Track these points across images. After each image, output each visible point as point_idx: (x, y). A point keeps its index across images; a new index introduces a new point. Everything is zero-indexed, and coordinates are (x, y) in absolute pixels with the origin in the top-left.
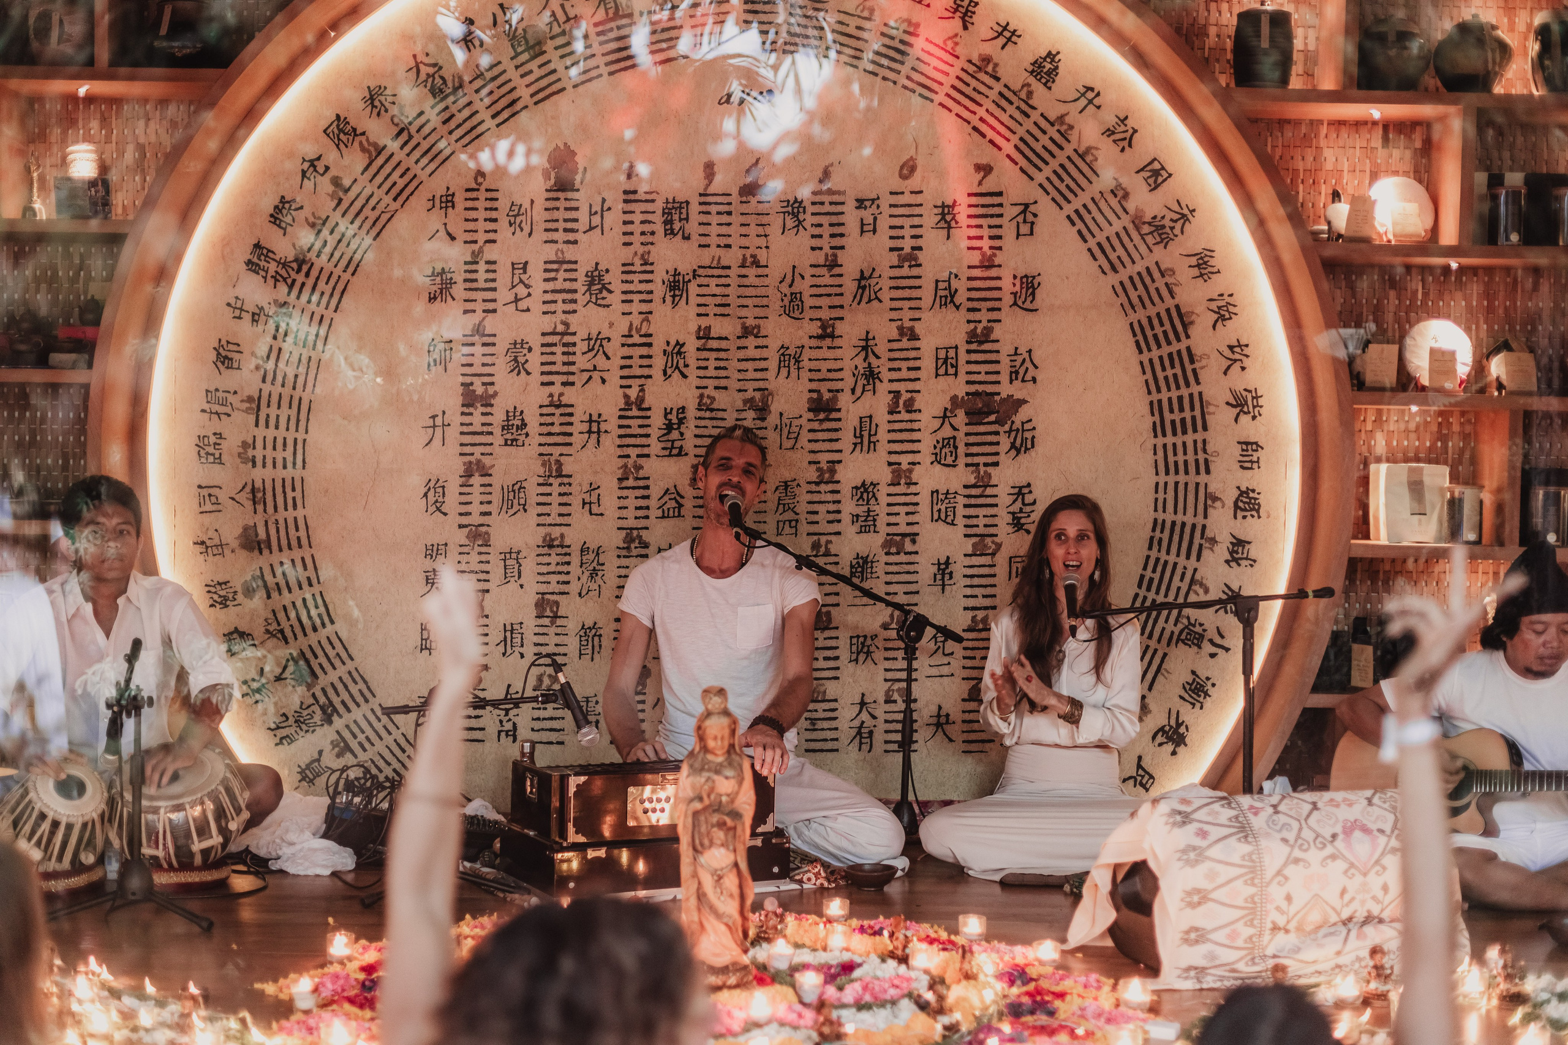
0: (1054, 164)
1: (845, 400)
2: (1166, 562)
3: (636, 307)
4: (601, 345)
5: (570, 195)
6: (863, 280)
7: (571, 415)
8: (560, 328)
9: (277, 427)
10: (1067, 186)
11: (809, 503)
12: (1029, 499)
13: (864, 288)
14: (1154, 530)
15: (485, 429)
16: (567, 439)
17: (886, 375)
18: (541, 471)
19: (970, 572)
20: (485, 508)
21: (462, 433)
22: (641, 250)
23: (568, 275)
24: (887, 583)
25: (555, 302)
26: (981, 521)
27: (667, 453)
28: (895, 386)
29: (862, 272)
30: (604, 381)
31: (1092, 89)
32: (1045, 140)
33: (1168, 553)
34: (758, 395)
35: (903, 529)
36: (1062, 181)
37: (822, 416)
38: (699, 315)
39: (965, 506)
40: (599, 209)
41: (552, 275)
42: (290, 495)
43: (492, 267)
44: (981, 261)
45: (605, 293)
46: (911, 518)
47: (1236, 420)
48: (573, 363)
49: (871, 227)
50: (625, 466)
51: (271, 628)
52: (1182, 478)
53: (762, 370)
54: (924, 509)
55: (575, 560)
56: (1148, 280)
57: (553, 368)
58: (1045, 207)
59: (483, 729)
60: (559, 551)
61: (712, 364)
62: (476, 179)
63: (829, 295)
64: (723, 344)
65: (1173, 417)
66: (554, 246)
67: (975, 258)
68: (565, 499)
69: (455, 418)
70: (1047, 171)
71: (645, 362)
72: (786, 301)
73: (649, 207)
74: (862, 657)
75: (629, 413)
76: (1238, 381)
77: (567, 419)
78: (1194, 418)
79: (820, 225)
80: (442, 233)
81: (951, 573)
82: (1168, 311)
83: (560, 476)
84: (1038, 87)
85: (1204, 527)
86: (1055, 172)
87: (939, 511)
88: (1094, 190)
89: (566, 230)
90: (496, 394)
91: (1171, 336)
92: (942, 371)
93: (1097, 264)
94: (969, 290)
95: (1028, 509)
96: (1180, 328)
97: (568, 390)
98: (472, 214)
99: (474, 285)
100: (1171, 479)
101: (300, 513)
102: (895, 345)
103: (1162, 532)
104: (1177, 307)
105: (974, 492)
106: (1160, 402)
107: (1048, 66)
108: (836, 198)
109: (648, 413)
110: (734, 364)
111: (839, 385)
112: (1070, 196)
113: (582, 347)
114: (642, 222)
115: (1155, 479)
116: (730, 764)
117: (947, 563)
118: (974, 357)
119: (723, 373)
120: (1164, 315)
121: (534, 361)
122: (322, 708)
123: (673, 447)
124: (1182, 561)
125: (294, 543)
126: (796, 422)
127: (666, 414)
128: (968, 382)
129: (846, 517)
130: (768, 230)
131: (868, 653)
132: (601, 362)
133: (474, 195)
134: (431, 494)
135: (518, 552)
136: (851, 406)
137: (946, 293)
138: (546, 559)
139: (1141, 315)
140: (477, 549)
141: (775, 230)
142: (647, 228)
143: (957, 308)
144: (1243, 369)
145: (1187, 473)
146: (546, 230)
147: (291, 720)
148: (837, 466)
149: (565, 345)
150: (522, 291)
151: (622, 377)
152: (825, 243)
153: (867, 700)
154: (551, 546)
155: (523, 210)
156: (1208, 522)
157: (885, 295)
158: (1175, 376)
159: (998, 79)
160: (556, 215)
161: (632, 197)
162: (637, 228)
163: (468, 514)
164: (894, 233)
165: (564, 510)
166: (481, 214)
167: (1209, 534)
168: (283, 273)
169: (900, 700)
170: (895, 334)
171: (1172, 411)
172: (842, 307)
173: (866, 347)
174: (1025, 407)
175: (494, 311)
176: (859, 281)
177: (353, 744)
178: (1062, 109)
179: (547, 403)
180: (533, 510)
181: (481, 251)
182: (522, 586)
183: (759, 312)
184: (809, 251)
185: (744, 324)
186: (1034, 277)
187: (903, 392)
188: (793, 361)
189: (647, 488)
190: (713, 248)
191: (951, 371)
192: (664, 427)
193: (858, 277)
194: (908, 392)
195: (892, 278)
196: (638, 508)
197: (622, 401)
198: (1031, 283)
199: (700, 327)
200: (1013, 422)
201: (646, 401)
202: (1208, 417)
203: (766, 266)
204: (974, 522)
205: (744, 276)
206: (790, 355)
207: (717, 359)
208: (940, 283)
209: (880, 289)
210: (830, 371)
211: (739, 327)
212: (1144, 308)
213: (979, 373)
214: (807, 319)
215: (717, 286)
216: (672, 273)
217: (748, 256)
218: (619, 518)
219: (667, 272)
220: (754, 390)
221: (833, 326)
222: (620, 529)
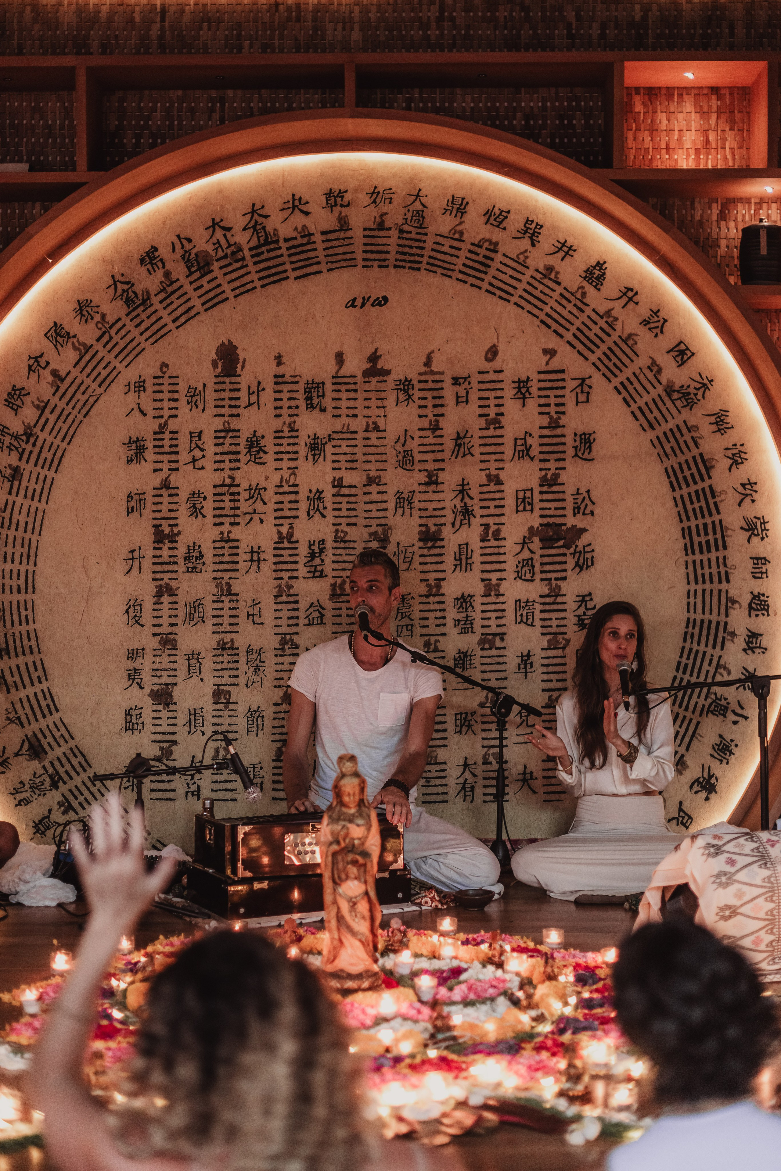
0: (604, 347)
1: (447, 532)
2: (697, 652)
3: (285, 464)
4: (259, 494)
5: (233, 379)
6: (459, 439)
7: (237, 547)
8: (228, 481)
9: (13, 562)
10: (614, 364)
11: (421, 611)
12: (590, 605)
13: (459, 446)
14: (687, 627)
15: (172, 560)
16: (235, 567)
17: (478, 512)
18: (215, 591)
19: (546, 662)
20: (173, 620)
21: (154, 563)
22: (288, 420)
23: (233, 441)
24: (483, 672)
25: (224, 461)
26: (554, 623)
27: (311, 575)
28: (485, 520)
29: (458, 433)
30: (262, 521)
31: (631, 290)
32: (596, 329)
33: (699, 644)
34: (380, 529)
35: (494, 629)
36: (610, 360)
37: (430, 544)
38: (334, 469)
39: (541, 611)
40: (255, 390)
41: (221, 441)
42: (23, 613)
43: (175, 436)
44: (549, 423)
45: (261, 454)
46: (500, 622)
47: (749, 541)
48: (238, 508)
49: (464, 399)
50: (280, 586)
51: (11, 716)
52: (708, 586)
53: (383, 510)
54: (510, 614)
55: (243, 659)
56: (678, 435)
57: (223, 512)
58: (598, 381)
59: (174, 790)
60: (230, 652)
61: (344, 506)
62: (161, 369)
63: (433, 452)
64: (353, 491)
65: (700, 539)
66: (222, 419)
67: (545, 421)
68: (234, 612)
69: (149, 553)
70: (599, 353)
71: (293, 506)
72: (401, 457)
73: (294, 387)
74: (464, 729)
75: (282, 546)
76: (749, 511)
77: (235, 551)
78: (716, 540)
79: (425, 398)
80: (136, 411)
81: (531, 663)
82: (694, 458)
83: (229, 594)
84: (590, 290)
85: (726, 624)
86: (604, 354)
87: (521, 615)
88: (634, 367)
89: (230, 406)
90: (179, 532)
91: (697, 477)
92: (521, 508)
93: (639, 423)
94: (541, 445)
96: (703, 471)
97: (234, 529)
98: (159, 396)
99: (162, 450)
100: (700, 587)
101: (31, 627)
102: (485, 489)
103: (694, 628)
104: (701, 455)
105: (548, 600)
106: (689, 528)
107: (597, 273)
108: (437, 377)
109: (296, 545)
110: (362, 506)
111: (442, 520)
112: (617, 372)
113: (245, 495)
114: (289, 399)
115: (687, 587)
116: (361, 815)
117: (529, 655)
118: (545, 497)
119: (353, 513)
120: (691, 461)
121: (208, 507)
122: (51, 777)
123: (315, 571)
124: (709, 650)
125: (27, 650)
126: (410, 550)
127: (310, 546)
128: (541, 516)
129: (449, 622)
130: (385, 403)
131: (469, 726)
132: (259, 506)
133: (160, 381)
134: (131, 611)
135: (199, 654)
136: (452, 535)
137: (523, 448)
138: (220, 659)
139: (673, 462)
140: (167, 652)
141: (391, 403)
142: (293, 403)
143: (532, 459)
144: (753, 501)
145: (711, 582)
146: (216, 407)
147: (27, 787)
148: (442, 583)
149: (232, 494)
150: (198, 453)
151: (276, 518)
152: (429, 412)
153: (469, 762)
154: (224, 649)
155: (197, 392)
156: (729, 620)
157: (476, 451)
158: (701, 508)
159: (559, 284)
160: (223, 395)
161: (280, 380)
162: (285, 404)
163: (160, 625)
164: (482, 403)
165: (233, 620)
166: (166, 396)
167: (730, 629)
168: (16, 444)
169: (494, 762)
170: (484, 480)
171: (699, 535)
172: (443, 460)
173: (463, 490)
174: (586, 534)
175: (177, 469)
176: (456, 440)
177: (75, 804)
178: (609, 305)
179: (218, 539)
180: (210, 622)
181: (166, 423)
182: (202, 680)
183: (380, 466)
184: (417, 419)
185: (368, 475)
186: (590, 434)
187: (492, 525)
188: (406, 503)
189: (297, 602)
190: (344, 418)
191: (528, 508)
192: (309, 555)
193: (455, 437)
194: (496, 524)
195: (481, 438)
196: (290, 618)
197: (276, 536)
198: (588, 439)
199: (335, 478)
200: (577, 546)
201: (295, 536)
202: (728, 539)
203: (385, 431)
204: (549, 623)
205: (368, 439)
206: (404, 498)
207: (348, 502)
208: (519, 441)
209: (472, 446)
210: (435, 509)
211: (365, 477)
212: (676, 456)
213: (550, 509)
214: (417, 470)
215: (347, 446)
216: (312, 437)
217: (370, 423)
218: (276, 626)
219: (309, 437)
220: (378, 525)
221: (437, 475)
222: (276, 634)
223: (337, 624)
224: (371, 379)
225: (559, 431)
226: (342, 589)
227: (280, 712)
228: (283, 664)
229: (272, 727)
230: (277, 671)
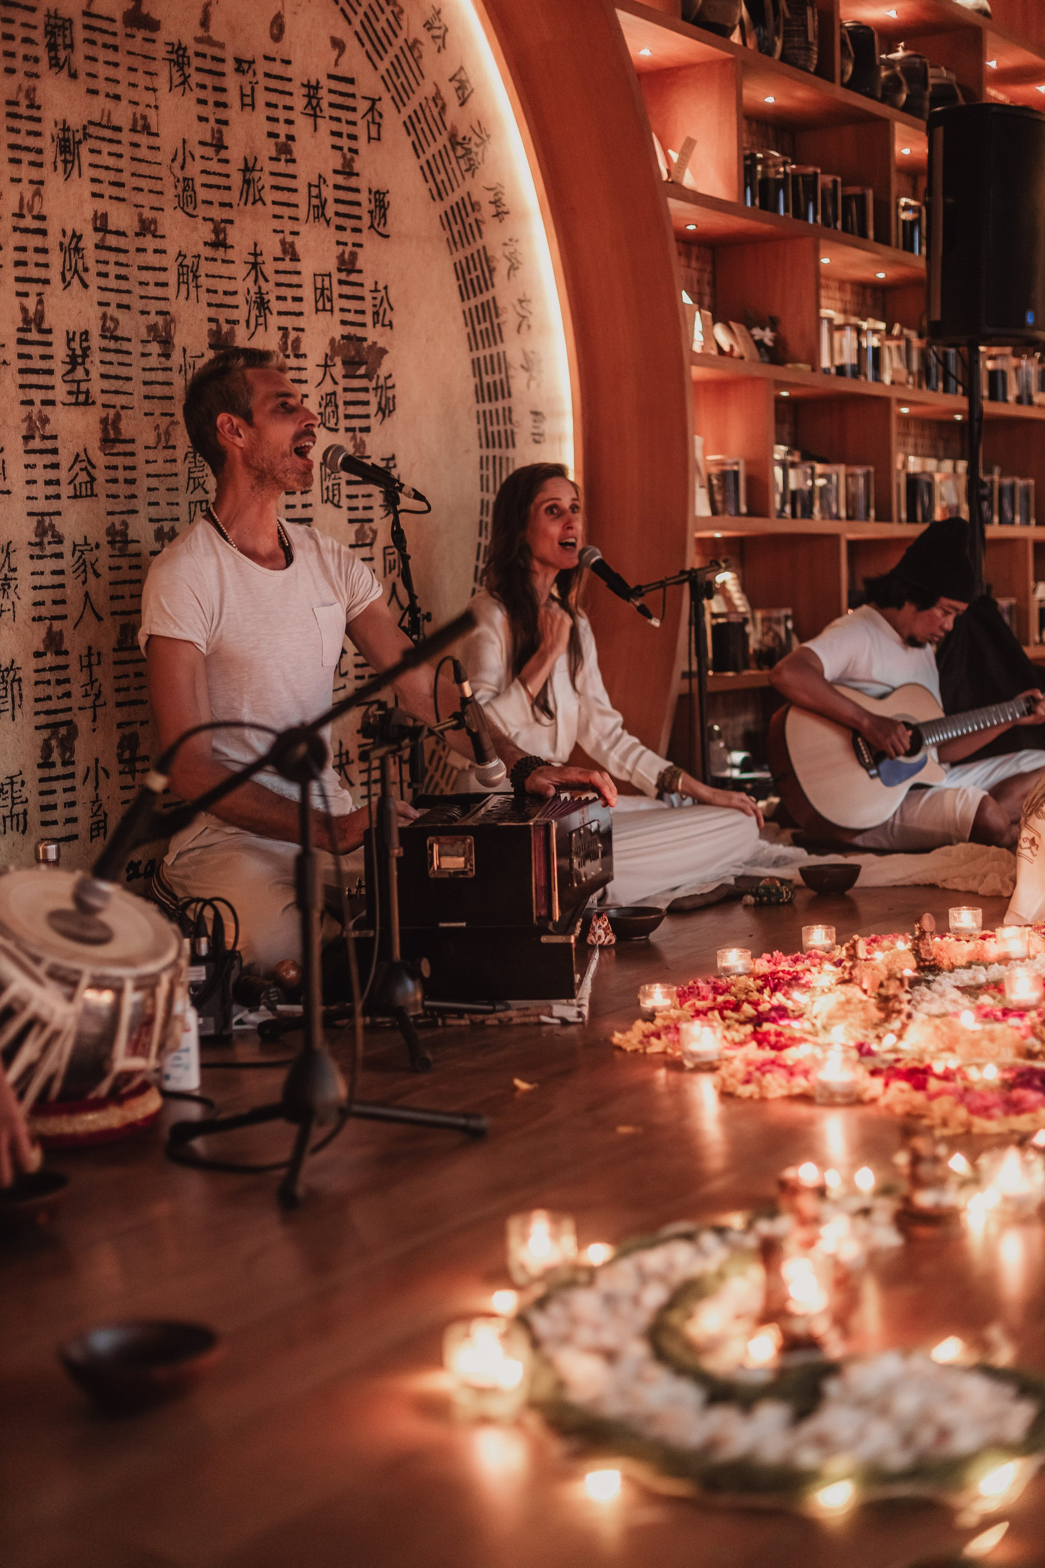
0: (391, 54)
1: (241, 335)
3: (26, 172)
6: (247, 171)
10: (402, 84)
13: (248, 182)
17: (275, 305)
22: (27, 83)
26: (360, 503)
27: (72, 399)
28: (283, 321)
29: (245, 160)
32: (383, 21)
34: (160, 320)
35: (299, 512)
36: (398, 77)
38: (94, 195)
39: (350, 483)
44: (343, 166)
47: (529, 386)
49: (250, 101)
50: (29, 418)
52: (497, 451)
53: (163, 285)
56: (463, 213)
58: (387, 108)
61: (112, 270)
63: (218, 187)
64: (121, 242)
65: (488, 379)
67: (338, 161)
70: (387, 61)
71: (41, 258)
72: (180, 186)
73: (30, 18)
75: (29, 336)
76: (527, 341)
78: (502, 382)
79: (205, 87)
82: (478, 252)
86: (392, 63)
87: (327, 488)
88: (420, 94)
91: (482, 283)
92: (320, 305)
93: (428, 186)
94: (336, 201)
96: (487, 274)
100: (490, 452)
102: (281, 266)
104: (484, 249)
106: (479, 360)
108: (216, 52)
109: (49, 338)
110: (133, 273)
111: (234, 314)
112: (405, 97)
114: (24, 40)
118: (344, 289)
119: (123, 285)
120: (476, 256)
123: (79, 392)
127: (70, 340)
128: (343, 322)
130: (155, 82)
137: (318, 201)
139: (461, 254)
141: (162, 83)
142: (30, 50)
143: (328, 222)
144: (530, 327)
145: (501, 445)
151: (18, 279)
152: (211, 113)
157: (269, 196)
158: (487, 330)
162: (18, 48)
164: (270, 112)
170: (279, 253)
171: (487, 372)
172: (230, 205)
173: (255, 264)
174: (386, 357)
176: (244, 171)
183: (154, 200)
184: (196, 121)
185: (140, 215)
186: (384, 194)
187: (290, 330)
188: (191, 275)
189: (55, 451)
190: (102, 97)
191: (328, 306)
192: (68, 360)
193: (242, 167)
194: (294, 329)
195: (272, 174)
196: (48, 483)
197: (19, 316)
198: (383, 200)
199: (96, 213)
200: (378, 377)
201: (46, 319)
202: (511, 381)
203: (157, 135)
204: (355, 503)
205: (136, 145)
206: (187, 266)
207: (117, 263)
208: (312, 188)
209: (263, 187)
210: (226, 293)
211: (136, 218)
212: (463, 246)
213: (349, 311)
214: (200, 217)
215: (110, 154)
216: (60, 126)
217: (138, 116)
218: (28, 498)
219: (56, 124)
220: (158, 313)
221: (224, 231)
222: (30, 514)
223: (114, 497)
224: (134, 31)
225: (353, 182)
226: (117, 430)
227: (44, 670)
228: (42, 573)
229: (37, 700)
230: (35, 588)
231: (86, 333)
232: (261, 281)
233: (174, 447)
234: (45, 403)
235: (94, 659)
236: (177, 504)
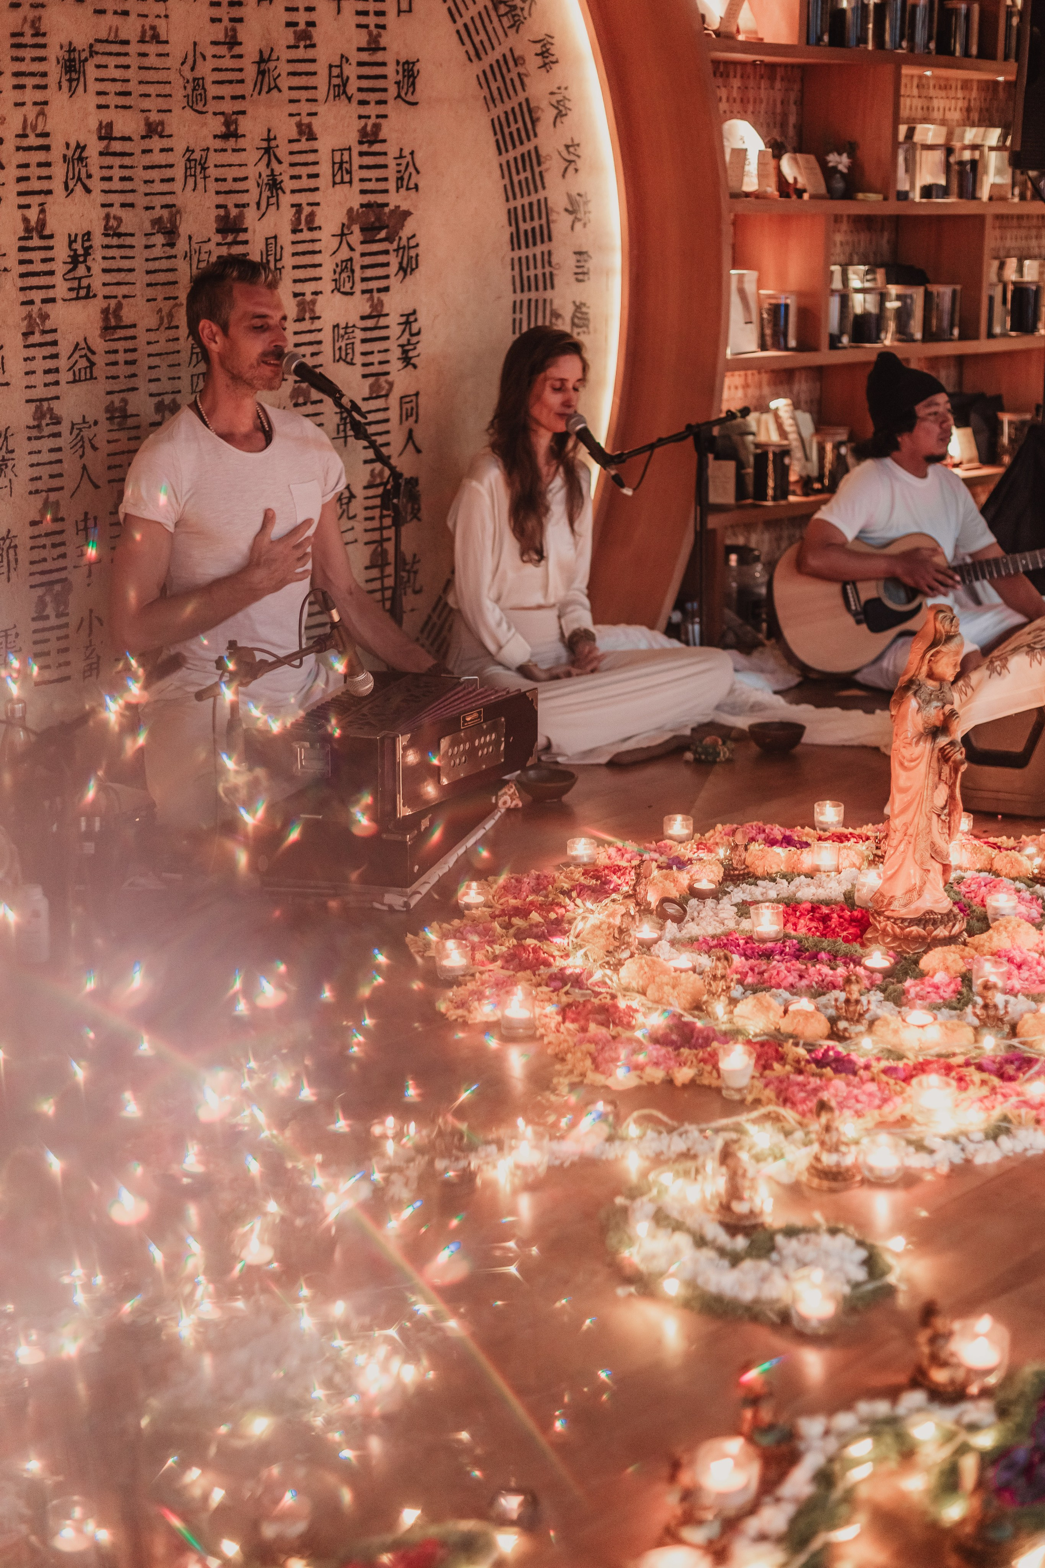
1: (251, 217)
3: (30, 95)
6: (263, 62)
12: (415, 328)
13: (263, 73)
17: (289, 185)
22: (32, 14)
26: (376, 358)
27: (73, 295)
28: (297, 198)
29: (261, 52)
30: (1, 200)
34: (165, 213)
37: (230, 238)
38: (99, 107)
39: (364, 341)
44: (369, 43)
47: (572, 228)
50: (29, 316)
52: (533, 294)
53: (169, 180)
54: (327, 347)
56: (504, 70)
61: (116, 173)
63: (230, 82)
64: (127, 147)
65: (526, 226)
67: (362, 38)
71: (44, 172)
72: (190, 87)
75: (30, 243)
76: (572, 185)
78: (541, 227)
82: (520, 105)
87: (340, 348)
91: (523, 134)
92: (338, 179)
93: (464, 49)
94: (360, 77)
95: (414, 340)
96: (529, 125)
100: (525, 296)
102: (296, 147)
104: (527, 100)
105: (370, 323)
106: (516, 210)
109: (51, 243)
110: (140, 174)
111: (244, 198)
115: (516, 297)
118: (365, 160)
119: (128, 185)
120: (517, 109)
123: (80, 287)
126: (205, 248)
127: (71, 243)
128: (363, 192)
136: (257, 223)
137: (339, 81)
139: (500, 110)
143: (349, 99)
144: (577, 171)
145: (536, 288)
151: (20, 194)
152: (225, 13)
157: (285, 83)
158: (527, 180)
164: (289, 3)
170: (294, 135)
171: (525, 220)
172: (243, 97)
173: (269, 149)
174: (409, 219)
176: (259, 63)
183: (162, 103)
184: (209, 23)
185: (147, 119)
186: (414, 63)
187: (304, 205)
188: (199, 168)
189: (54, 343)
190: (110, 14)
191: (347, 178)
192: (69, 260)
193: (257, 59)
194: (309, 204)
195: (289, 61)
196: (47, 372)
197: (21, 227)
198: (412, 70)
199: (101, 123)
200: (400, 238)
201: (48, 225)
202: (552, 226)
203: (167, 42)
204: (370, 359)
205: (144, 55)
206: (195, 160)
207: (121, 167)
208: (333, 69)
209: (279, 75)
210: (235, 180)
211: (142, 123)
212: (503, 102)
213: (370, 180)
214: (210, 113)
215: (116, 67)
216: (66, 48)
217: (147, 27)
218: (27, 387)
219: (61, 47)
220: (162, 207)
221: (236, 122)
222: (28, 401)
223: (113, 378)
225: (379, 57)
226: (118, 317)
227: (39, 536)
228: (40, 452)
229: (32, 563)
230: (32, 465)
231: (88, 234)
232: (274, 164)
233: (177, 327)
234: (44, 301)
235: (91, 523)
236: (179, 378)
